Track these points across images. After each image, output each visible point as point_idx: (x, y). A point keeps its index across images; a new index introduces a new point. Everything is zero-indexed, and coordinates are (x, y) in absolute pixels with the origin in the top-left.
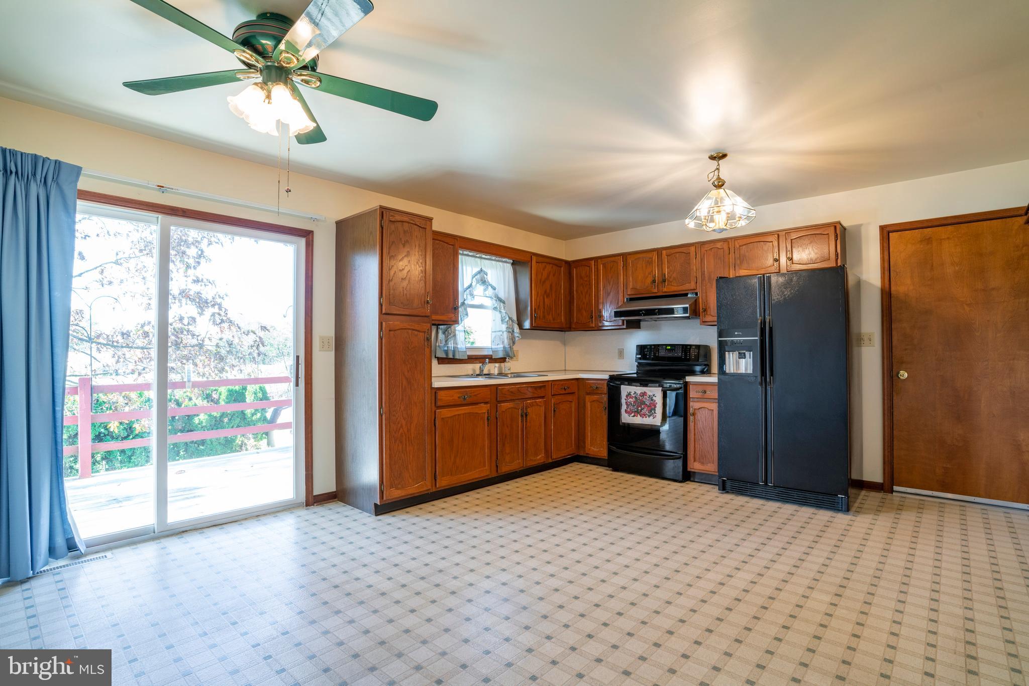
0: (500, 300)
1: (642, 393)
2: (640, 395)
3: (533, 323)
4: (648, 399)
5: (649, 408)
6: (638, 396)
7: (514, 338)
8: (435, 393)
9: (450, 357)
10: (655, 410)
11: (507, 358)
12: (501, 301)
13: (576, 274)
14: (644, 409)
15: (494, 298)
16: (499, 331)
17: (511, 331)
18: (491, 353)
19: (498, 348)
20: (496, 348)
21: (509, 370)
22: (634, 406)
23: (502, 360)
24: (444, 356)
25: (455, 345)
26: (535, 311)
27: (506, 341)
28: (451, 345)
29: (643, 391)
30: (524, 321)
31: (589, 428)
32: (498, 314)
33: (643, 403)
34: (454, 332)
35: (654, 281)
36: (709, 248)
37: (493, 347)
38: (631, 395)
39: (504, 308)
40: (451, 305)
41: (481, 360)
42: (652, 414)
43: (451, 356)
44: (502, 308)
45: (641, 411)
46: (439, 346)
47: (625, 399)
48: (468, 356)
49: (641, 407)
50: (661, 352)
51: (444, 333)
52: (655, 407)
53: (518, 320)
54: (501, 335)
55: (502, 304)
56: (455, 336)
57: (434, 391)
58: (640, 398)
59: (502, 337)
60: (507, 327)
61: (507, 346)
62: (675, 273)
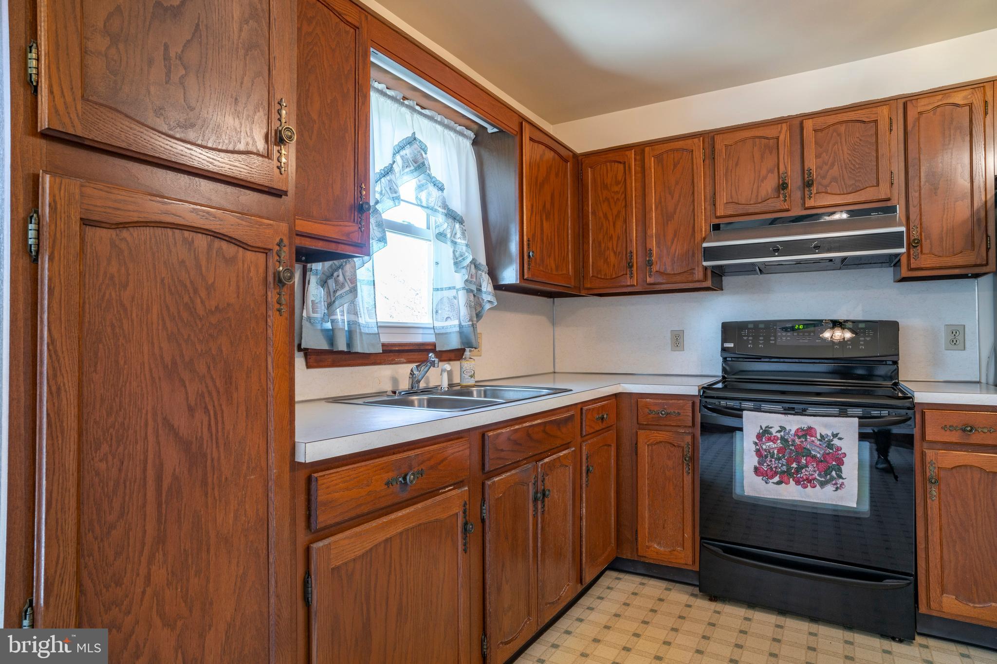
0: (452, 216)
1: (802, 429)
2: (796, 434)
3: (526, 271)
4: (818, 443)
5: (821, 465)
6: (790, 438)
7: (481, 306)
8: (309, 480)
9: (340, 349)
10: (840, 470)
11: (467, 350)
12: (455, 219)
13: (594, 180)
14: (807, 466)
15: (440, 209)
16: (450, 288)
17: (474, 288)
18: (431, 339)
19: (447, 327)
20: (443, 327)
21: (471, 376)
22: (779, 459)
23: (457, 355)
24: (324, 346)
25: (353, 318)
26: (528, 245)
27: (464, 311)
28: (341, 316)
29: (805, 426)
30: (505, 267)
31: (645, 502)
32: (447, 249)
33: (802, 452)
34: (354, 280)
35: (783, 186)
36: (931, 107)
37: (438, 324)
38: (771, 433)
39: (463, 234)
40: (349, 199)
41: (416, 356)
42: (832, 479)
43: (342, 346)
44: (459, 235)
45: (799, 470)
46: (309, 319)
47: (756, 444)
48: (383, 345)
49: (799, 462)
50: (781, 337)
51: (324, 283)
52: (840, 462)
53: (488, 264)
54: (455, 298)
55: (457, 225)
56: (354, 290)
57: (302, 476)
58: (797, 441)
59: (456, 301)
60: (466, 281)
61: (466, 323)
62: (836, 167)
